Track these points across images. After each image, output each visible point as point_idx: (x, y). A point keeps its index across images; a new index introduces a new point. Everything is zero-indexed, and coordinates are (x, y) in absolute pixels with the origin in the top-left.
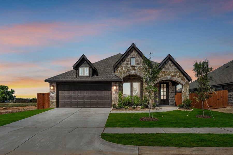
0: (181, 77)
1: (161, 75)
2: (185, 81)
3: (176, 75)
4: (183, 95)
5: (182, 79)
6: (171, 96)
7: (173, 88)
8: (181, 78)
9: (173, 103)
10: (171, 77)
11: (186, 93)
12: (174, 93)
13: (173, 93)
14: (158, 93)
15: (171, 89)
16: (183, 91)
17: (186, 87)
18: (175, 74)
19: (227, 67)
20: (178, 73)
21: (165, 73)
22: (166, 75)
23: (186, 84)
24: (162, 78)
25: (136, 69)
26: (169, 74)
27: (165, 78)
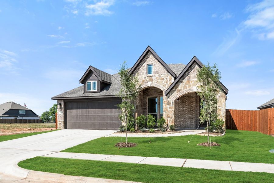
1: (184, 86)
10: (198, 88)
11: (220, 110)
14: (194, 111)
21: (189, 83)
22: (191, 86)
23: (221, 98)
24: (185, 90)
25: (154, 79)
26: (195, 84)
27: (189, 90)
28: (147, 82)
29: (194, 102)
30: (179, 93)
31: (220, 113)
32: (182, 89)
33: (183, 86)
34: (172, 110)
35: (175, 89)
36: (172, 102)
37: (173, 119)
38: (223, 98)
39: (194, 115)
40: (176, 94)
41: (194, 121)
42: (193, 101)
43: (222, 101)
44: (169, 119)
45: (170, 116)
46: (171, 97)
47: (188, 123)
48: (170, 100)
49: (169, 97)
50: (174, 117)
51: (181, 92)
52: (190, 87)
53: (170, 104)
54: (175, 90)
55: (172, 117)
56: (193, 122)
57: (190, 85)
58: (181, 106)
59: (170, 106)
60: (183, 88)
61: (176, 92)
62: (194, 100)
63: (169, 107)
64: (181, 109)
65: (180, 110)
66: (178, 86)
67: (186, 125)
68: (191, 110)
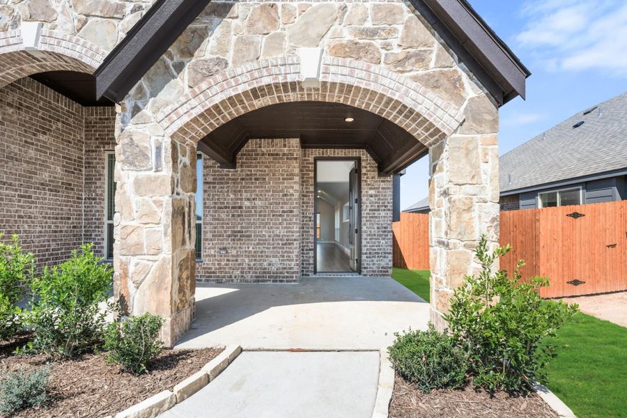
0: (421, 58)
1: (241, 41)
2: (459, 99)
3: (377, 43)
4: (438, 225)
5: (432, 82)
6: (374, 231)
7: (382, 185)
8: (421, 72)
9: (383, 264)
10: (328, 58)
11: (469, 209)
12: (390, 214)
13: (383, 214)
14: (296, 212)
15: (372, 192)
16: (445, 193)
17: (468, 153)
18: (373, 33)
19: (576, 126)
20: (401, 28)
21: (273, 22)
22: (287, 44)
23: (470, 130)
24: (249, 66)
25: (59, 10)
26: (313, 33)
27: (275, 70)
28: (15, 24)
29: (297, 179)
30: (204, 86)
31: (469, 224)
32: (222, 63)
33: (234, 38)
34: (160, 204)
35: (177, 59)
36: (159, 149)
37: (162, 268)
38: (485, 127)
39: (296, 228)
40: (187, 90)
41: (296, 252)
42: (291, 176)
43: (480, 150)
44: (134, 260)
45: (139, 245)
46: (147, 111)
47: (274, 260)
48: (140, 129)
49: (136, 110)
50: (167, 252)
51: (219, 77)
52: (280, 48)
53: (146, 157)
54: (179, 67)
55: (159, 251)
56: (293, 256)
57: (280, 37)
58: (244, 194)
59: (143, 174)
60: (229, 57)
61: (182, 81)
62: (297, 171)
63: (138, 184)
64: (247, 203)
65: (240, 207)
66: (202, 35)
67: (265, 271)
68: (286, 208)
